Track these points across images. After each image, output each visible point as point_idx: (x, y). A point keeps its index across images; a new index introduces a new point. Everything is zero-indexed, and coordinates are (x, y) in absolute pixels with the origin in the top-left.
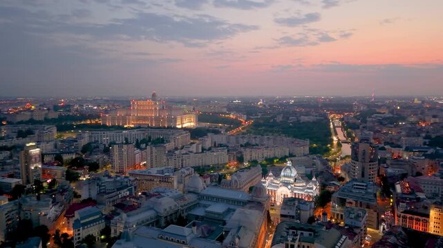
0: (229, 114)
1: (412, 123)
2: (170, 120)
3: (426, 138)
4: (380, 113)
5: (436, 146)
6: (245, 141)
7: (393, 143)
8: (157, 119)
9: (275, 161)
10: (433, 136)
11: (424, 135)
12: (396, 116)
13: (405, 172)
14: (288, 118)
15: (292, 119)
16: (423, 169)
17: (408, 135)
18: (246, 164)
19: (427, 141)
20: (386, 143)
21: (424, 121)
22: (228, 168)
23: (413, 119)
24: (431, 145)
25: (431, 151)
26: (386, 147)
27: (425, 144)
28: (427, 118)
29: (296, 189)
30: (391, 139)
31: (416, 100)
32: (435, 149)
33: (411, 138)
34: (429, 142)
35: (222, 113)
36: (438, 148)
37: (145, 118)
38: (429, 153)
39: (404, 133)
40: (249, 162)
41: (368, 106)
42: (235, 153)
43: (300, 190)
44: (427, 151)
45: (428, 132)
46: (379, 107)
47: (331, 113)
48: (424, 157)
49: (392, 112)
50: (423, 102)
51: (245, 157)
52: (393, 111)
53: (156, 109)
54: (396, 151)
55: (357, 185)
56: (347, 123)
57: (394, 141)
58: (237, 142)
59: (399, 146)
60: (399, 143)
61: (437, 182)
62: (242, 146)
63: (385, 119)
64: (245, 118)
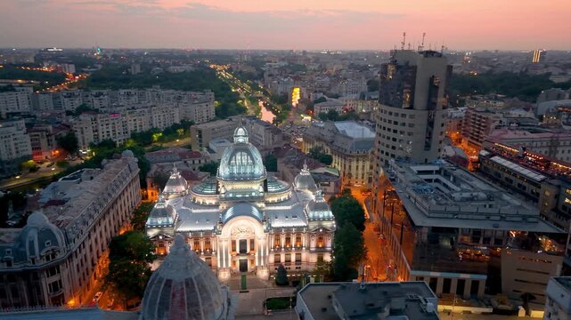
6: (77, 103)
9: (155, 137)
15: (157, 70)
18: (86, 152)
22: (34, 169)
29: (276, 215)
35: (26, 65)
40: (92, 146)
42: (50, 127)
43: (287, 215)
51: (79, 135)
58: (58, 106)
62: (69, 113)
64: (74, 71)
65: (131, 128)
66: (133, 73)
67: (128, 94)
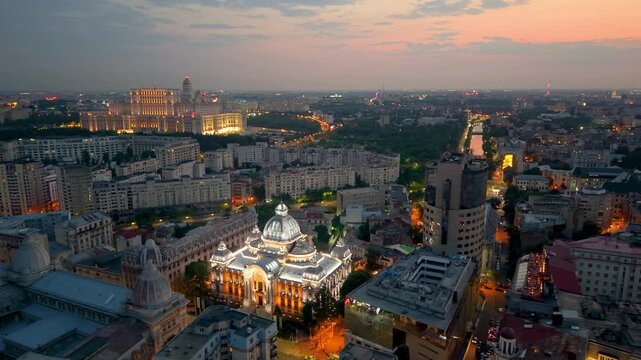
0: (311, 115)
1: (600, 128)
2: (188, 120)
3: (618, 152)
4: (553, 112)
5: (633, 167)
7: (557, 161)
8: (171, 120)
9: (325, 195)
10: (632, 148)
11: (615, 146)
12: (576, 116)
13: (561, 223)
14: (400, 121)
15: (408, 121)
16: (601, 214)
17: (587, 147)
18: (268, 201)
19: (620, 156)
20: (545, 161)
21: (621, 124)
23: (603, 121)
24: (627, 164)
25: (622, 176)
26: (542, 168)
27: (614, 162)
28: (626, 120)
29: (288, 270)
30: (556, 154)
31: (614, 94)
32: (632, 172)
33: (589, 152)
34: (623, 159)
35: (302, 113)
36: (637, 171)
37: (150, 119)
38: (618, 180)
39: (581, 143)
40: (273, 197)
41: (537, 102)
43: (295, 272)
44: (615, 177)
45: (624, 141)
46: (554, 103)
47: (474, 112)
48: (604, 191)
49: (571, 111)
50: (624, 96)
51: (266, 189)
52: (573, 108)
53: (169, 103)
54: (559, 176)
55: (429, 262)
56: (493, 127)
57: (560, 158)
58: (283, 159)
59: (567, 167)
60: (568, 161)
61: (620, 255)
63: (558, 121)
64: (332, 121)
65: (308, 185)
66: (381, 125)
67: (335, 153)
